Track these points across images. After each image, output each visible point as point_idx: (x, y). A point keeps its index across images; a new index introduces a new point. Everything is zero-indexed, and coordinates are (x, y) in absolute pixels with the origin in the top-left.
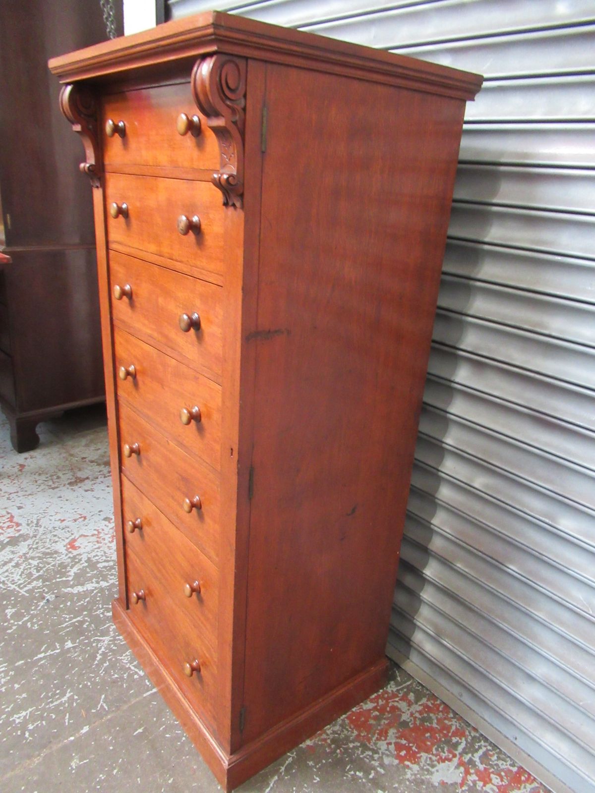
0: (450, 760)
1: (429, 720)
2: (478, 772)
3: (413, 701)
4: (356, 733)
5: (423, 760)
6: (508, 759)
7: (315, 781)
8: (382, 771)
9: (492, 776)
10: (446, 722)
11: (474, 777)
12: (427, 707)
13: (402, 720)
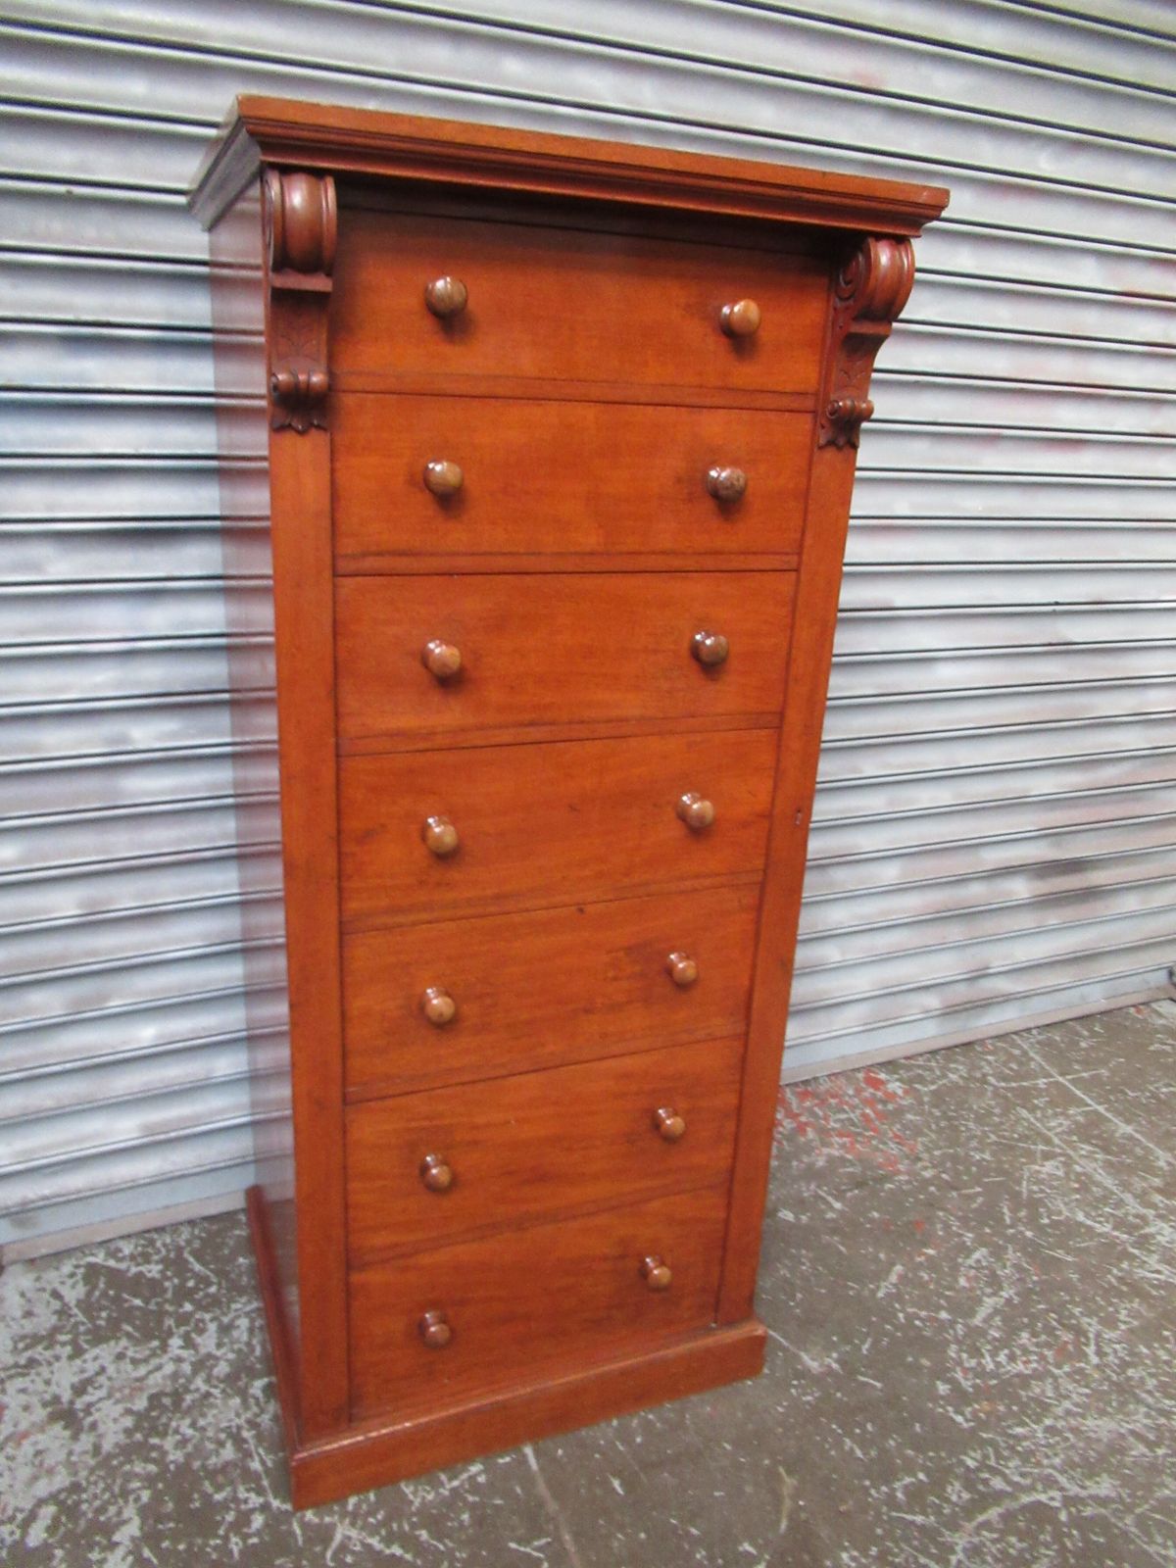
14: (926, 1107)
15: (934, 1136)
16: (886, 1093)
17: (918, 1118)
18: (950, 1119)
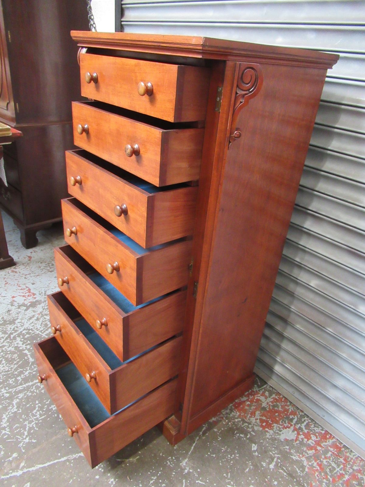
0: (289, 428)
1: (277, 406)
2: (304, 434)
3: (268, 396)
4: (238, 413)
5: (275, 428)
6: (319, 427)
7: (219, 440)
8: (254, 434)
9: (312, 435)
10: (286, 407)
11: (302, 436)
12: (276, 399)
13: (262, 406)
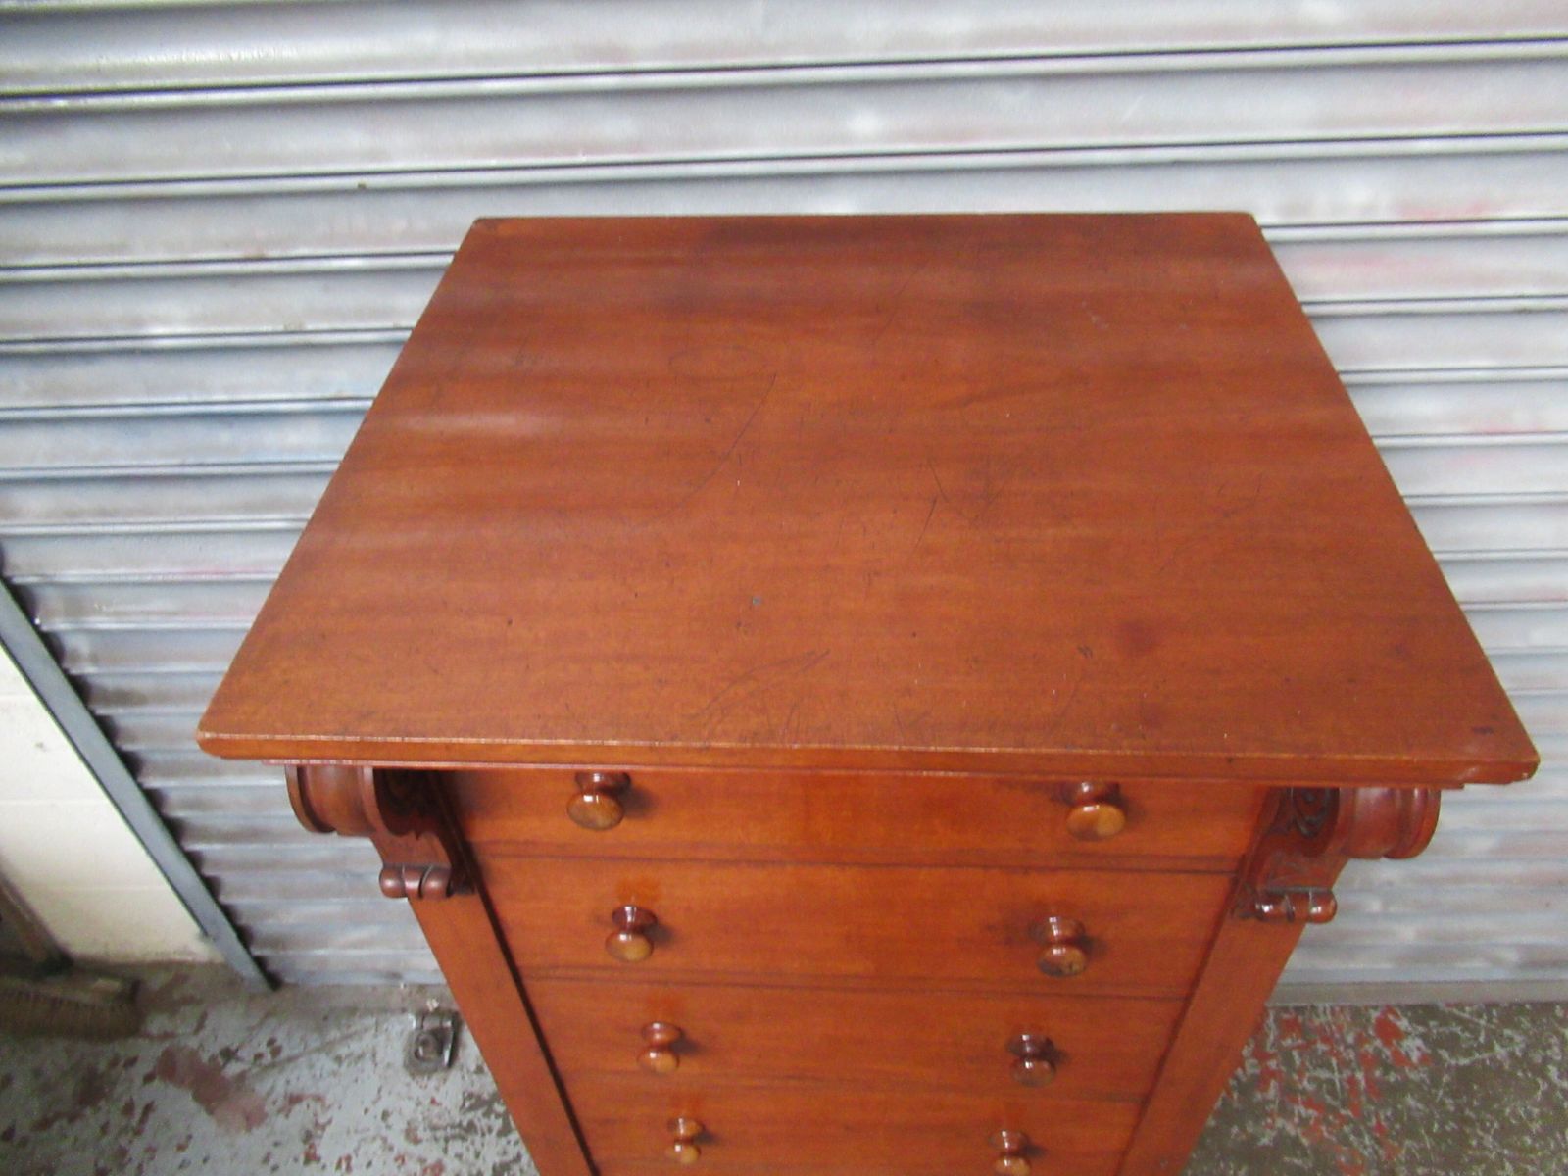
14: (1441, 1092)
15: (1428, 1142)
16: (1396, 1053)
17: (1420, 1106)
18: (1465, 1121)
